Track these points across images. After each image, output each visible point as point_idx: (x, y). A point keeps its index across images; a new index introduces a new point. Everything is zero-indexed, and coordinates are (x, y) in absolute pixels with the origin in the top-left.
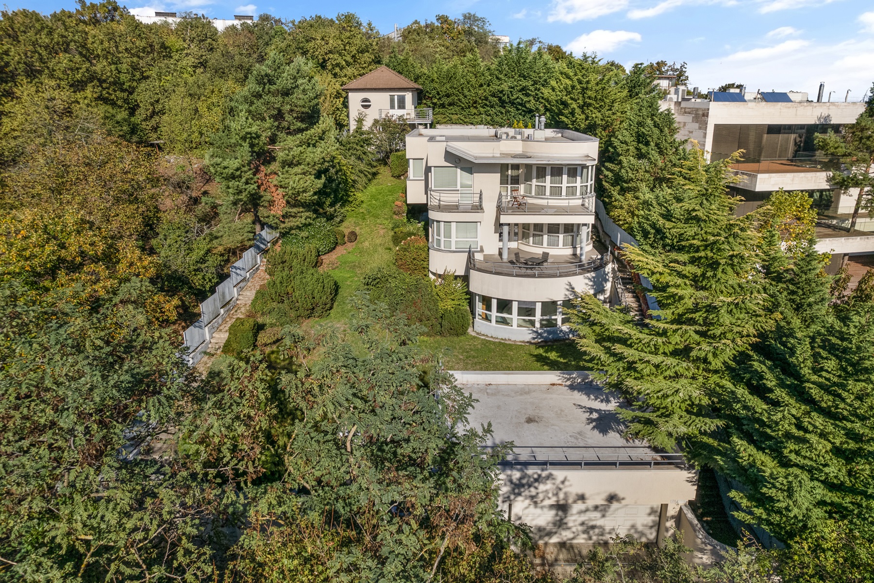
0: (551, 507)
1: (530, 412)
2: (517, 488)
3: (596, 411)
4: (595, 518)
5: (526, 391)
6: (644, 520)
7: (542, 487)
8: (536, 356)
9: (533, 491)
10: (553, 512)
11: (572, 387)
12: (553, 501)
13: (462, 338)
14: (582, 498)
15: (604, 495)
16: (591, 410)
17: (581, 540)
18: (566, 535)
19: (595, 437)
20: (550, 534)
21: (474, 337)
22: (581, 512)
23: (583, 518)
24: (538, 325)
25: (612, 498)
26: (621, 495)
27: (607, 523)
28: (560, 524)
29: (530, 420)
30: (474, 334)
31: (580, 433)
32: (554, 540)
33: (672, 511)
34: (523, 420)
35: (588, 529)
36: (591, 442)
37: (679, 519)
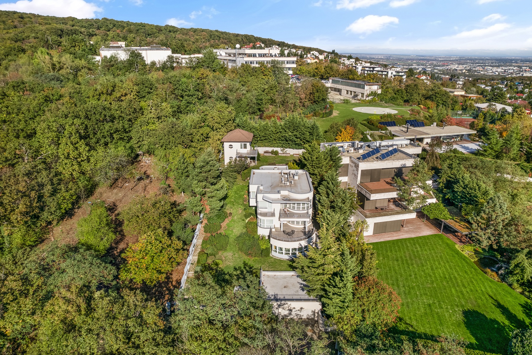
0: (288, 310)
1: (285, 285)
2: (279, 306)
3: (303, 284)
4: (298, 313)
5: (285, 277)
6: (310, 313)
7: (285, 306)
8: (289, 265)
9: (283, 307)
10: (288, 311)
11: (298, 276)
12: (288, 309)
13: (268, 258)
14: (294, 308)
15: (300, 308)
16: (301, 284)
17: (295, 317)
18: (292, 316)
19: (301, 292)
20: (288, 316)
21: (272, 257)
22: (295, 311)
23: (296, 312)
24: (291, 254)
25: (301, 308)
26: (303, 307)
27: (302, 314)
28: (290, 314)
29: (285, 287)
30: (271, 256)
31: (297, 291)
32: (289, 318)
33: (316, 311)
34: (283, 287)
35: (297, 315)
36: (300, 294)
37: (318, 313)
